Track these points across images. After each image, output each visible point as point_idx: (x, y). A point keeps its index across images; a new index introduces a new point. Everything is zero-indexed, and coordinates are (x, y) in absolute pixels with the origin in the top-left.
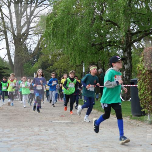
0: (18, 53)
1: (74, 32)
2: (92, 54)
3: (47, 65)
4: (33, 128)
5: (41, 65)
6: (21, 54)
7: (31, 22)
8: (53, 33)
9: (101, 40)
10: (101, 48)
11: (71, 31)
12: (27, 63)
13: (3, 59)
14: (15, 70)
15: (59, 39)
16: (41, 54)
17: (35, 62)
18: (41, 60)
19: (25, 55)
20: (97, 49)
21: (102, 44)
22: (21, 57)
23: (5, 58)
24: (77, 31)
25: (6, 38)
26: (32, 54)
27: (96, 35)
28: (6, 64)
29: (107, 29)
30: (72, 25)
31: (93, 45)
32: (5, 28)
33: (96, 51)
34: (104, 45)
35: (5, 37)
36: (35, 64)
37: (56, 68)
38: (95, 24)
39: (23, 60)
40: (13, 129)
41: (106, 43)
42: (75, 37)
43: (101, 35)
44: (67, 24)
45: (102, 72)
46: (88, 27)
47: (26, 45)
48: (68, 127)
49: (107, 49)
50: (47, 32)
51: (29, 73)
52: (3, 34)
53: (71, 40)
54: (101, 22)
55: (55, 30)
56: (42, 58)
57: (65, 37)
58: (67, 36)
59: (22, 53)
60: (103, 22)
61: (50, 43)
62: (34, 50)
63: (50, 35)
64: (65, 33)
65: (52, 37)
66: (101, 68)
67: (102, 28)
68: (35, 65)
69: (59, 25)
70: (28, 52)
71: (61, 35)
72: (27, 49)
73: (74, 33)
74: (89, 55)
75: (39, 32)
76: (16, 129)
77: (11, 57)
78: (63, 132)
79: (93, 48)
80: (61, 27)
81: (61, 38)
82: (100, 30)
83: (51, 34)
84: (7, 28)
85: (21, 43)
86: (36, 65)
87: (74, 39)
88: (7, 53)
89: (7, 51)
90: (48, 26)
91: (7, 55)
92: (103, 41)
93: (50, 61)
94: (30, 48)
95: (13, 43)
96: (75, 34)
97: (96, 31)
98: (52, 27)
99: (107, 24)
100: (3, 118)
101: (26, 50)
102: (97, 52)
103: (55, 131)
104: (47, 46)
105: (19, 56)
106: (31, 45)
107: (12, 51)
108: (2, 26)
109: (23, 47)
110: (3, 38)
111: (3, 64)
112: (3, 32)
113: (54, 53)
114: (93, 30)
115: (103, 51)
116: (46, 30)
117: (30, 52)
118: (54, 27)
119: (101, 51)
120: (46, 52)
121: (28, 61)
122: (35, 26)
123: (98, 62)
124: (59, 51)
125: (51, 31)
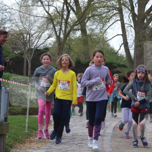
0: (140, 41)
13: (118, 52)
23: (120, 49)
25: (122, 20)
28: (122, 60)
32: (120, 4)
35: (120, 18)
52: (117, 13)
77: (129, 48)
84: (123, 3)
85: (145, 26)
88: (123, 42)
89: (122, 40)
91: (123, 45)
95: (132, 26)
105: (141, 46)
107: (130, 39)
108: (116, 1)
109: (148, 33)
110: (116, 20)
111: (118, 60)
112: (117, 9)
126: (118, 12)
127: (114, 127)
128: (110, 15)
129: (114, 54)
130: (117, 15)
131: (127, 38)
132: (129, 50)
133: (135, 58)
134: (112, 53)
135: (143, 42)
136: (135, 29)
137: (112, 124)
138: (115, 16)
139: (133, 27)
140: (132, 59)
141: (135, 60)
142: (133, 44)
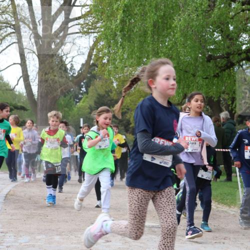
0: (46, 74)
1: (167, 29)
2: (206, 78)
3: (109, 102)
4: (79, 236)
5: (95, 102)
6: (52, 77)
7: (74, 5)
9: (228, 47)
10: (229, 65)
11: (162, 27)
12: (65, 96)
13: (15, 88)
14: (39, 112)
15: (136, 45)
16: (95, 78)
17: (82, 94)
18: (94, 91)
19: (60, 80)
20: (220, 68)
21: (231, 57)
22: (52, 85)
23: (17, 84)
24: (176, 26)
25: (20, 42)
26: (76, 77)
27: (217, 36)
28: (20, 99)
29: (242, 22)
30: (165, 12)
31: (210, 59)
32: (16, 19)
33: (217, 72)
34: (235, 59)
35: (18, 40)
36: (83, 99)
37: (128, 109)
38: (216, 10)
39: (56, 91)
40: (38, 237)
41: (240, 54)
42: (170, 40)
43: (228, 36)
44: (154, 10)
45: (228, 119)
46: (200, 17)
47: (62, 56)
48: (153, 236)
49: (242, 66)
50: (109, 29)
51: (70, 118)
52: (13, 33)
53: (162, 47)
54: (230, 5)
55: (128, 24)
56: (98, 86)
57: (149, 39)
58: (153, 37)
59: (55, 76)
60: (233, 6)
61: (115, 53)
62: (81, 69)
63: (116, 35)
64: (149, 32)
65: (119, 40)
66: (227, 109)
67: (232, 18)
68: (81, 101)
69: (136, 11)
70: (67, 72)
71: (140, 37)
72: (65, 66)
73: (170, 30)
74: (199, 80)
75: (91, 29)
76: (44, 237)
77: (31, 84)
78: (142, 245)
79: (211, 65)
80: (139, 18)
81: (140, 41)
82: (228, 23)
83: (118, 33)
86: (83, 102)
87: (168, 45)
88: (21, 75)
89: (21, 71)
90: (111, 15)
91: (22, 79)
92: (233, 48)
93: (114, 92)
94: (72, 64)
95: (34, 52)
96: (170, 33)
97: (218, 27)
98: (119, 16)
99: (243, 11)
100: (16, 214)
101: (63, 68)
102: (218, 74)
103: (126, 242)
104: (108, 61)
105: (47, 81)
106: (73, 57)
107: (32, 70)
108: (11, 15)
109: (57, 63)
110: (12, 42)
111: (14, 99)
112: (12, 27)
113: (123, 76)
114: (211, 23)
115: (232, 71)
116: (106, 24)
117: (72, 74)
118: (123, 17)
119: (227, 71)
120: (106, 73)
121: (66, 94)
122: (82, 15)
123: (220, 96)
124: (133, 72)
125: (117, 27)
126: (14, 31)
127: (7, 195)
128: (3, 35)
129: (9, 91)
130: (13, 35)
131: (27, 69)
132: (30, 86)
133: (39, 98)
134: (7, 90)
135: (49, 75)
136: (38, 56)
137: (4, 190)
138: (10, 36)
139: (37, 53)
140: (35, 98)
141: (39, 100)
142: (36, 78)
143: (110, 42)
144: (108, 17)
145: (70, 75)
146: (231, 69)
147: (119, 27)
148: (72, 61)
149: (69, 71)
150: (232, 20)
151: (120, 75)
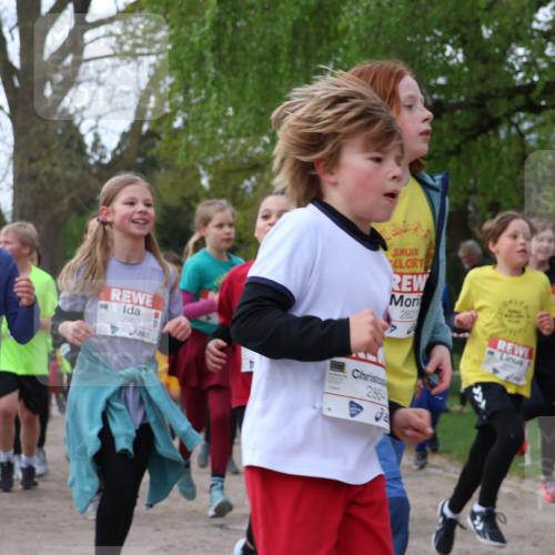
0: (32, 161)
1: (330, 40)
6: (48, 167)
8: (215, 48)
10: (485, 122)
15: (250, 81)
19: (69, 174)
20: (463, 131)
21: (488, 104)
22: (47, 187)
24: (347, 28)
26: (109, 166)
27: (454, 55)
33: (456, 142)
34: (500, 108)
41: (511, 96)
49: (517, 126)
50: (184, 44)
55: (230, 30)
58: (292, 61)
59: (54, 165)
62: (119, 146)
63: (202, 59)
64: (284, 49)
65: (211, 70)
67: (488, 9)
71: (260, 61)
72: (80, 139)
73: (334, 44)
80: (258, 15)
81: (260, 72)
82: (477, 23)
83: (208, 54)
92: (495, 83)
94: (96, 134)
96: (336, 52)
97: (455, 31)
98: (208, 13)
101: (75, 146)
102: (458, 147)
104: (186, 123)
105: (34, 178)
109: (60, 131)
113: (226, 159)
114: (436, 23)
115: (492, 139)
116: (178, 34)
117: (97, 158)
118: (219, 14)
119: (480, 139)
120: (181, 153)
121: (85, 208)
122: (118, 12)
123: (467, 202)
124: (250, 149)
125: (205, 38)
135: (40, 163)
136: (12, 116)
139: (7, 109)
142: (7, 171)
143: (189, 76)
144: (182, 14)
145: (92, 162)
146: (491, 132)
147: (209, 39)
148: (96, 127)
149: (89, 151)
150: (486, 14)
151: (217, 158)
